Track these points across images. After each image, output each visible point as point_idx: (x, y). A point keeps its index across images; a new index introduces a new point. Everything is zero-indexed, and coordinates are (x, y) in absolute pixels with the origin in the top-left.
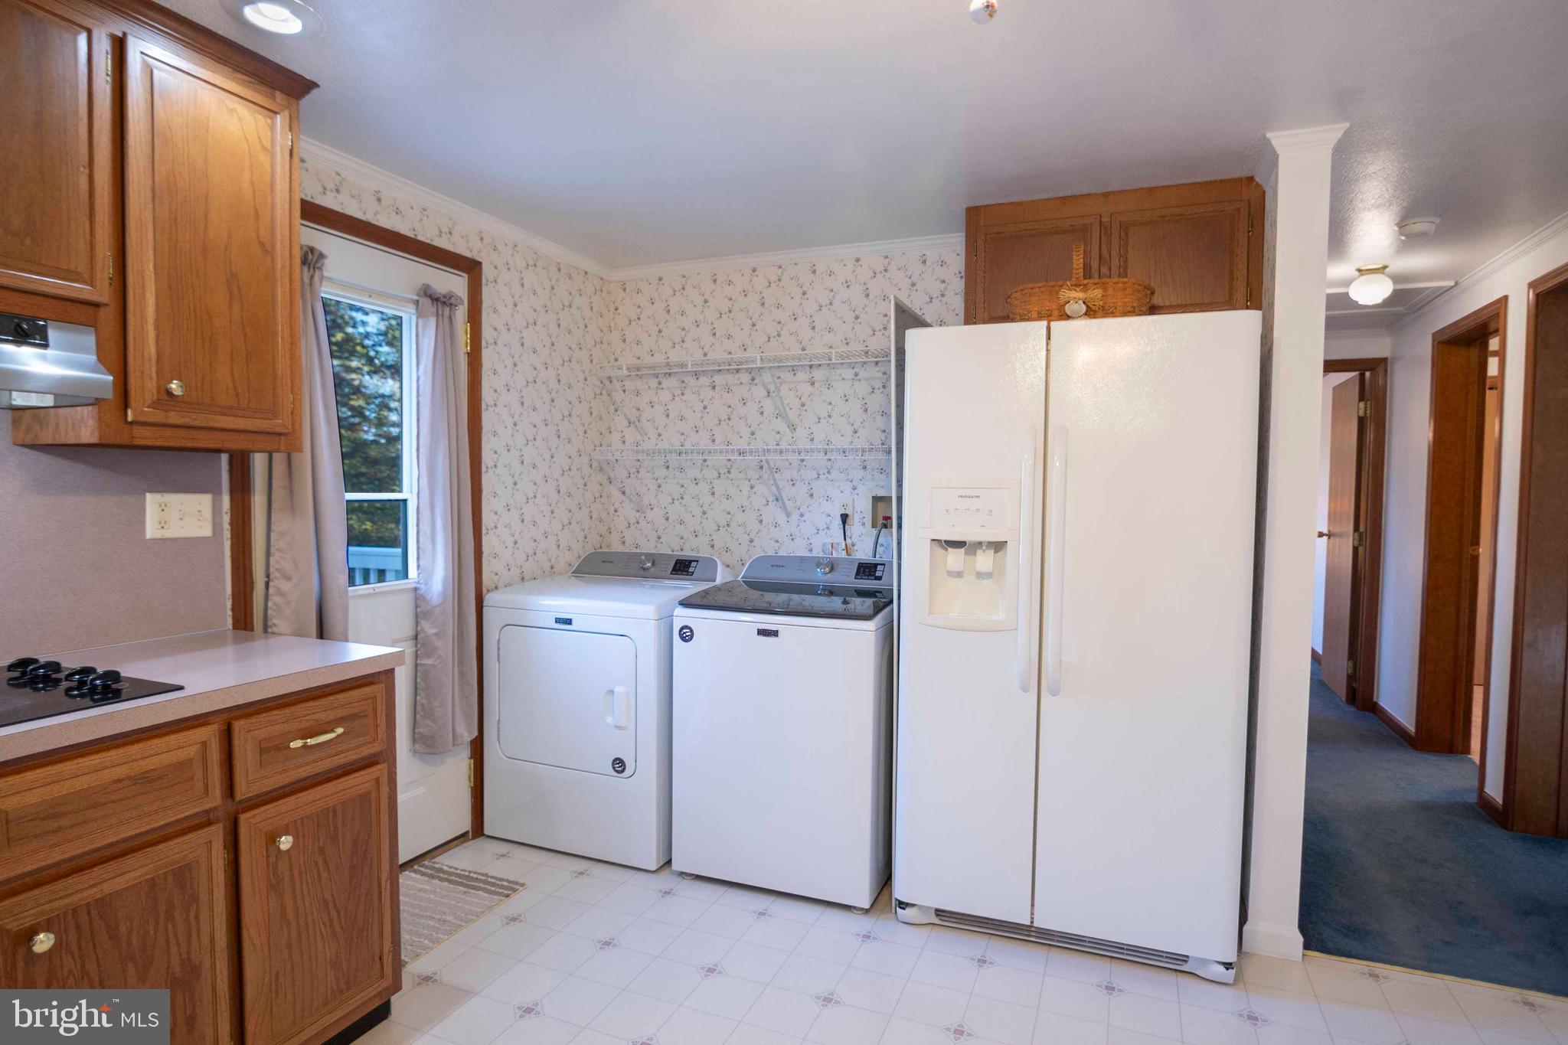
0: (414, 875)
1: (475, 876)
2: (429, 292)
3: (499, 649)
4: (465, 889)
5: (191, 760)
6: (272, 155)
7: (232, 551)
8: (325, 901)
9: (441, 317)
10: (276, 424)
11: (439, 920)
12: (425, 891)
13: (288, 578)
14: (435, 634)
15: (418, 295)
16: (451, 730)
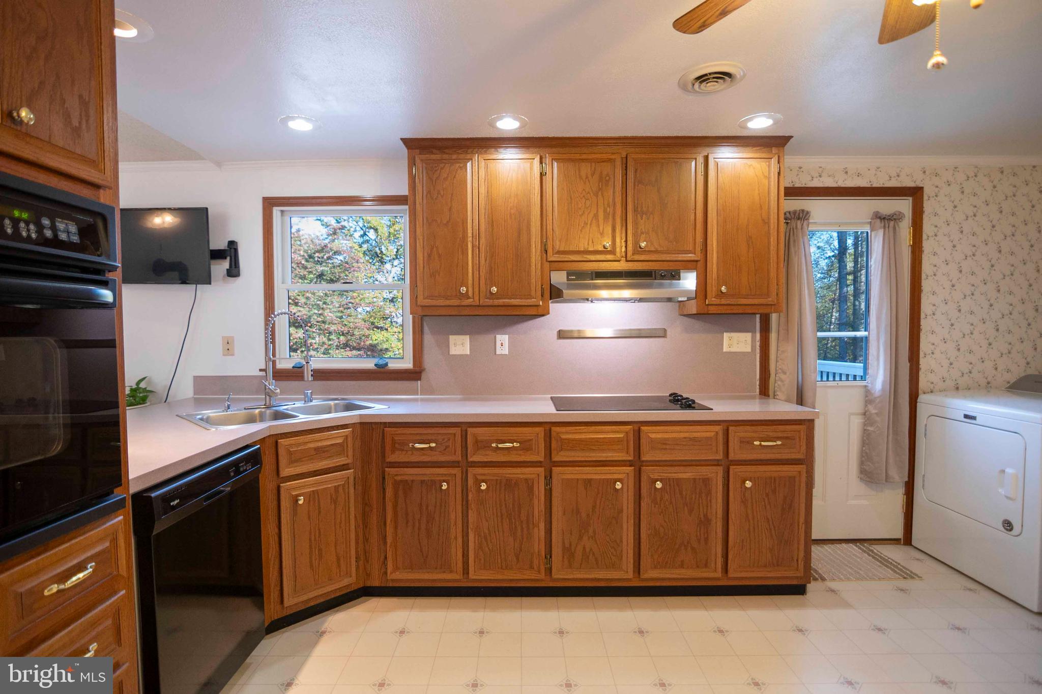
0: (855, 547)
1: (891, 561)
2: (879, 215)
3: (926, 430)
4: (881, 565)
5: (711, 437)
6: (769, 178)
7: (760, 359)
8: (768, 519)
9: (887, 229)
10: (770, 300)
11: (855, 571)
12: (856, 556)
13: (785, 373)
14: (876, 413)
15: (871, 219)
16: (884, 471)
